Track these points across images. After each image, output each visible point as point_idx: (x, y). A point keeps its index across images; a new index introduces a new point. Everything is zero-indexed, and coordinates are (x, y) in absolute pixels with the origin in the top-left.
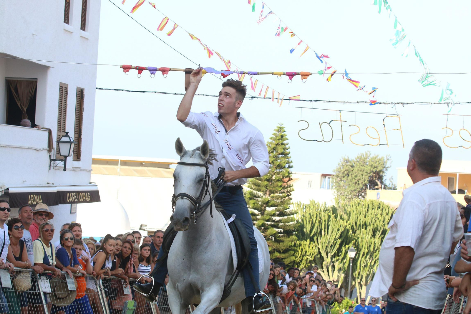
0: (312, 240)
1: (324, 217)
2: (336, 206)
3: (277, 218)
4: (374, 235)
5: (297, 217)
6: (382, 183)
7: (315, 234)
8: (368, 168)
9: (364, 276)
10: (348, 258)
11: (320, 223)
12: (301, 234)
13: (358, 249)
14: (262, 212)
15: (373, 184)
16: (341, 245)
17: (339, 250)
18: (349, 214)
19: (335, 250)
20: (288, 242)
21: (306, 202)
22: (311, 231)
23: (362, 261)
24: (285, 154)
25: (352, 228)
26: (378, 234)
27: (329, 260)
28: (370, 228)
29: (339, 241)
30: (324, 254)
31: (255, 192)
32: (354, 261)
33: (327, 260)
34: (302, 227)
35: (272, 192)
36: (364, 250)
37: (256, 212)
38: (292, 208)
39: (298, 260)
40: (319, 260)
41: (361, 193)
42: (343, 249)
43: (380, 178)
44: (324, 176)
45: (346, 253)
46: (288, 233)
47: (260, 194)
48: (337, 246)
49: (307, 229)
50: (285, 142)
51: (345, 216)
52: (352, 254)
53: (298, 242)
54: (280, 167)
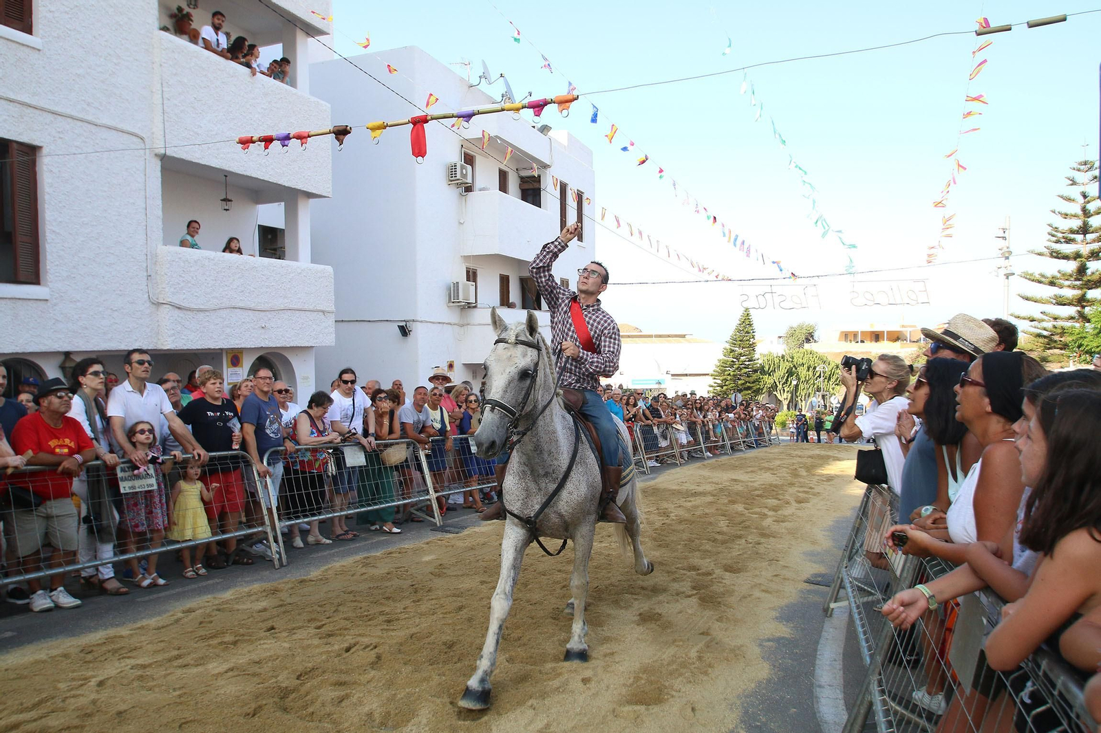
0: (770, 375)
1: (777, 361)
2: (784, 354)
3: (747, 363)
4: (808, 370)
5: (760, 361)
6: (813, 339)
7: (771, 371)
8: (804, 331)
9: (804, 394)
10: (792, 384)
11: (774, 364)
12: (763, 372)
13: (799, 379)
14: (738, 359)
15: (808, 340)
16: (788, 377)
17: (787, 380)
18: (793, 358)
19: (784, 380)
20: (755, 377)
21: (766, 352)
22: (769, 369)
23: (801, 386)
24: (750, 325)
25: (794, 366)
26: (811, 369)
27: (781, 386)
28: (806, 366)
29: (787, 375)
30: (778, 383)
31: (733, 348)
32: (797, 386)
33: (780, 387)
34: (763, 367)
35: (743, 348)
36: (802, 379)
37: (735, 360)
38: (756, 356)
39: (762, 387)
40: (775, 386)
41: (801, 346)
42: (789, 379)
43: (812, 336)
44: (780, 337)
45: (791, 382)
46: (756, 371)
47: (737, 349)
48: (785, 378)
49: (766, 369)
50: (750, 318)
51: (791, 360)
52: (794, 383)
53: (761, 377)
54: (748, 332)
